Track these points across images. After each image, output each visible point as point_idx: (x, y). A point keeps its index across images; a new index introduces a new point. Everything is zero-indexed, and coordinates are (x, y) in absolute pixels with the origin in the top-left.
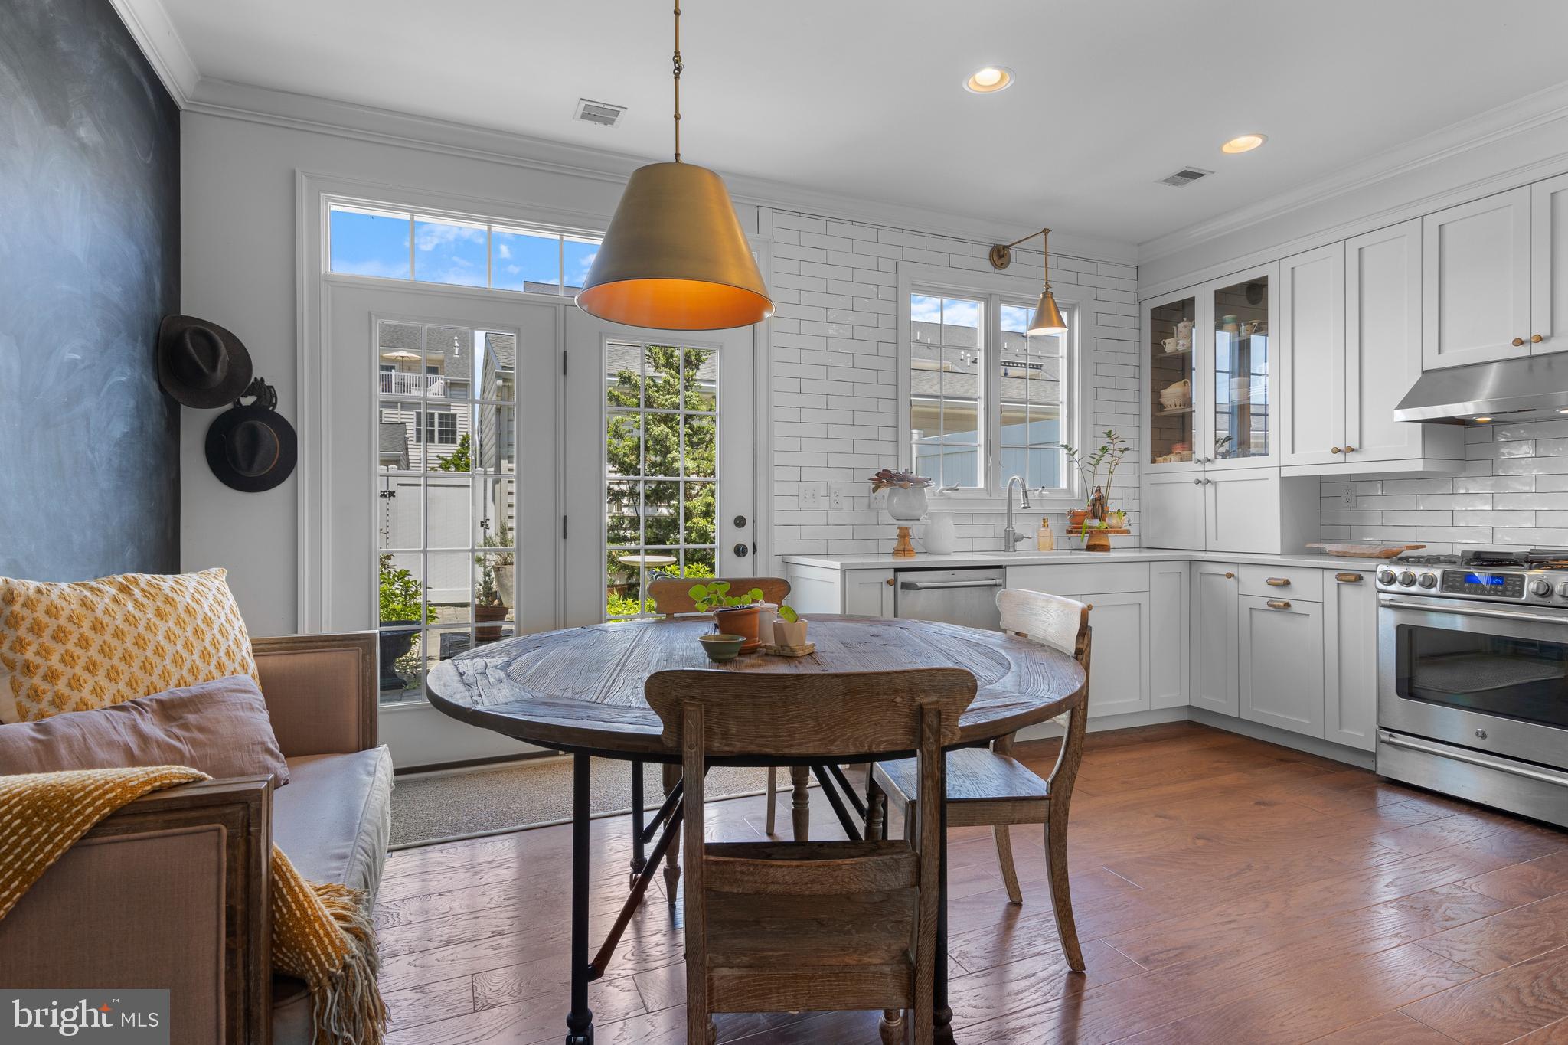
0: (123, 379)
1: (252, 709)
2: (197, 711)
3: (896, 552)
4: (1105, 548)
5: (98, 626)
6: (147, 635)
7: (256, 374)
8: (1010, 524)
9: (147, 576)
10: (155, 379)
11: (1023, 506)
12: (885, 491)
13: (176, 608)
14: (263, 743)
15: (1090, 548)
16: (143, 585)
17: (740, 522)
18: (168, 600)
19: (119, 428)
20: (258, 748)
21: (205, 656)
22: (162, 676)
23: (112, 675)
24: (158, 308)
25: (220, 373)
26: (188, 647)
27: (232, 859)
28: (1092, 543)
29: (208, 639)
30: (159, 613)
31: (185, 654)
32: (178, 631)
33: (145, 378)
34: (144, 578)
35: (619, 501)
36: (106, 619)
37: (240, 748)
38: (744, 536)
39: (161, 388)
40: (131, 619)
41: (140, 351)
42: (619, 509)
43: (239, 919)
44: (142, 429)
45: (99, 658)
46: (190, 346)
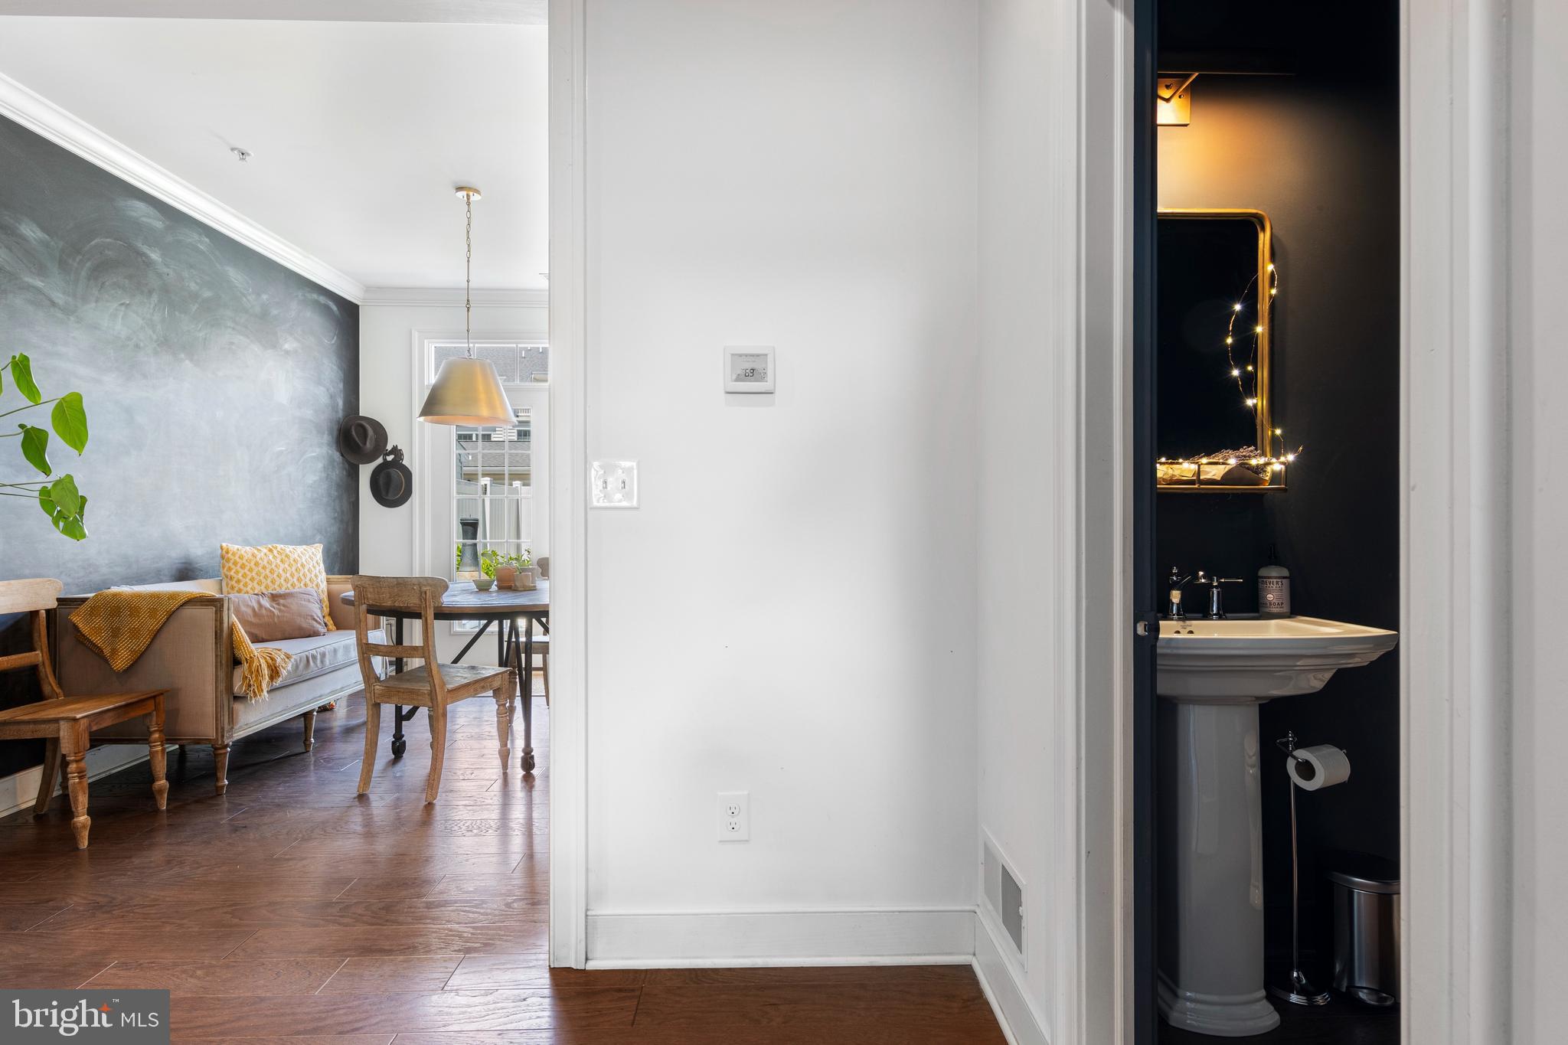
0: (314, 454)
1: (309, 601)
2: (285, 599)
5: (257, 564)
6: (276, 569)
7: (392, 443)
9: (282, 546)
10: (337, 451)
13: (289, 559)
14: (312, 616)
16: (279, 549)
18: (287, 556)
19: (312, 478)
20: (309, 618)
21: (299, 580)
22: (279, 586)
23: (260, 583)
24: (341, 414)
25: (369, 445)
26: (292, 575)
27: (216, 617)
29: (313, 573)
30: (282, 561)
31: (290, 578)
32: (289, 568)
33: (330, 452)
34: (280, 546)
36: (260, 562)
37: (300, 615)
39: (342, 455)
41: (326, 438)
43: (218, 635)
44: (328, 476)
45: (256, 577)
46: (354, 433)
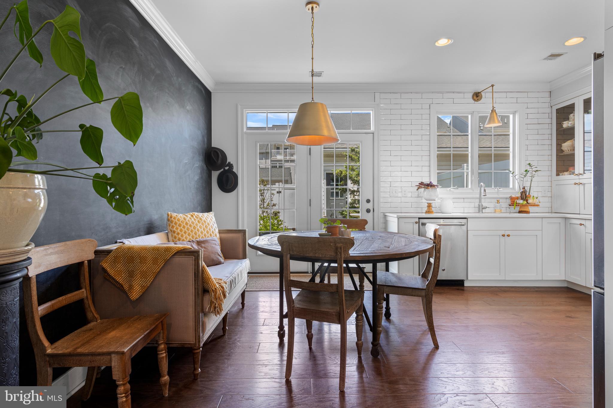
0: (197, 165)
1: (216, 245)
2: (204, 244)
3: (426, 212)
4: (527, 212)
5: (187, 224)
6: (196, 226)
7: (228, 161)
8: (480, 202)
9: (197, 213)
10: (205, 164)
11: (483, 195)
12: (422, 190)
13: (202, 221)
14: (218, 253)
15: (520, 212)
16: (196, 215)
17: (368, 201)
18: (201, 219)
19: (197, 178)
20: (217, 254)
21: (207, 232)
22: (198, 236)
23: (189, 235)
24: (206, 146)
25: (219, 161)
26: (204, 230)
27: (195, 263)
28: (521, 210)
29: (208, 228)
30: (199, 222)
31: (203, 231)
32: (202, 226)
33: (203, 164)
34: (196, 213)
35: (354, 194)
36: (188, 222)
37: (212, 253)
38: (370, 206)
39: (207, 166)
40: (193, 222)
41: (201, 158)
42: (354, 197)
44: (202, 177)
45: (187, 231)
46: (213, 155)
